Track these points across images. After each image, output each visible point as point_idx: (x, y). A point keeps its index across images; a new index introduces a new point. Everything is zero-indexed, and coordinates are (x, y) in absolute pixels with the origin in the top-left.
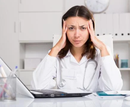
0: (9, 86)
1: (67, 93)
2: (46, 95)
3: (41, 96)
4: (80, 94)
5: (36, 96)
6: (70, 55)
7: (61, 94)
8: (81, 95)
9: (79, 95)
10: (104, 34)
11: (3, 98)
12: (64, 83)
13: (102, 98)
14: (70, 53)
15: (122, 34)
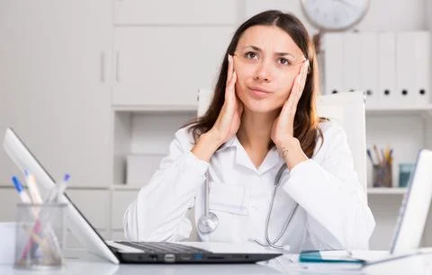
0: (48, 229)
1: (211, 253)
2: (153, 256)
3: (136, 259)
4: (247, 256)
5: (124, 257)
6: (234, 144)
7: (193, 255)
8: (250, 259)
9: (244, 259)
10: (352, 91)
11: (29, 261)
12: (212, 224)
13: (306, 268)
14: (236, 139)
15: (405, 93)
